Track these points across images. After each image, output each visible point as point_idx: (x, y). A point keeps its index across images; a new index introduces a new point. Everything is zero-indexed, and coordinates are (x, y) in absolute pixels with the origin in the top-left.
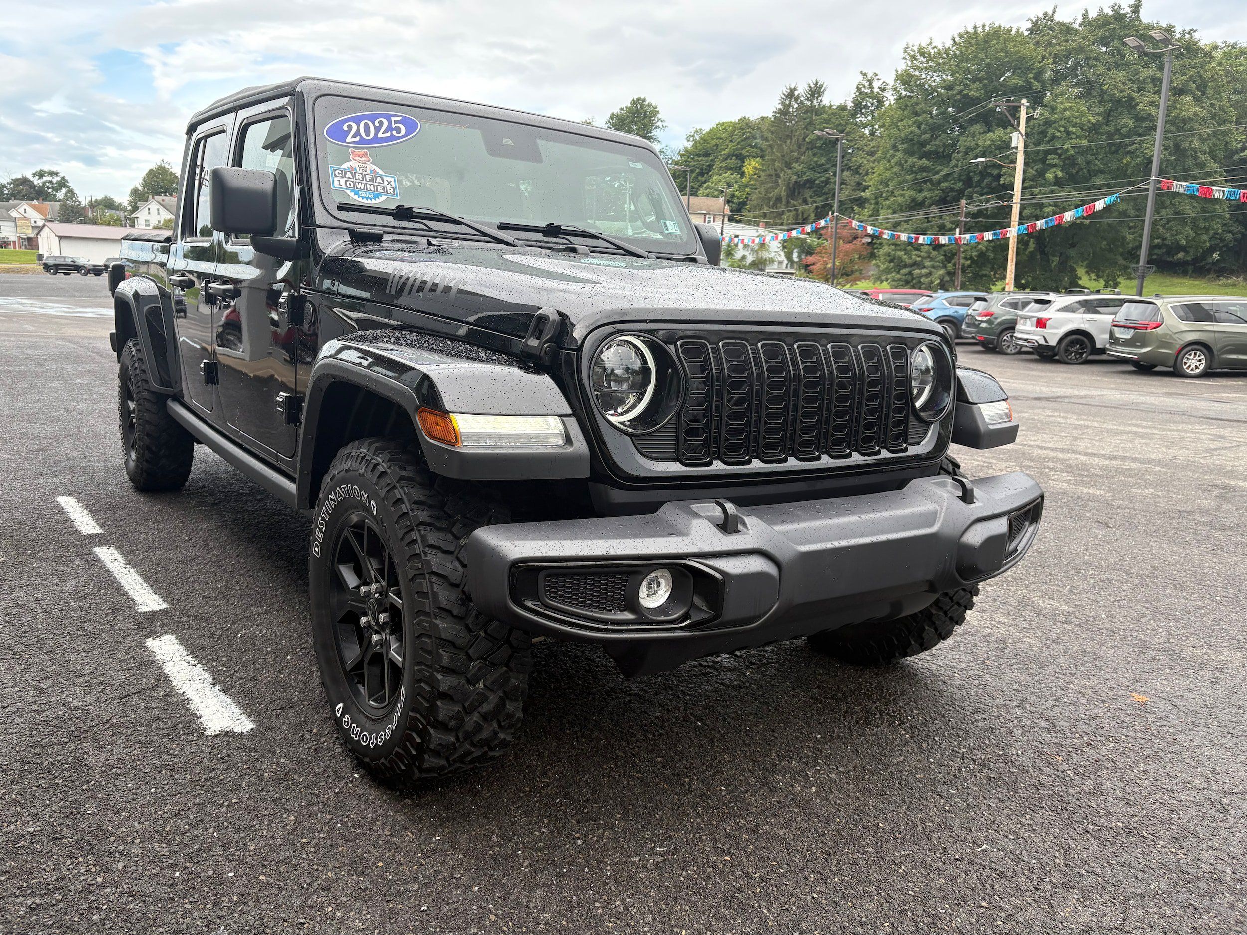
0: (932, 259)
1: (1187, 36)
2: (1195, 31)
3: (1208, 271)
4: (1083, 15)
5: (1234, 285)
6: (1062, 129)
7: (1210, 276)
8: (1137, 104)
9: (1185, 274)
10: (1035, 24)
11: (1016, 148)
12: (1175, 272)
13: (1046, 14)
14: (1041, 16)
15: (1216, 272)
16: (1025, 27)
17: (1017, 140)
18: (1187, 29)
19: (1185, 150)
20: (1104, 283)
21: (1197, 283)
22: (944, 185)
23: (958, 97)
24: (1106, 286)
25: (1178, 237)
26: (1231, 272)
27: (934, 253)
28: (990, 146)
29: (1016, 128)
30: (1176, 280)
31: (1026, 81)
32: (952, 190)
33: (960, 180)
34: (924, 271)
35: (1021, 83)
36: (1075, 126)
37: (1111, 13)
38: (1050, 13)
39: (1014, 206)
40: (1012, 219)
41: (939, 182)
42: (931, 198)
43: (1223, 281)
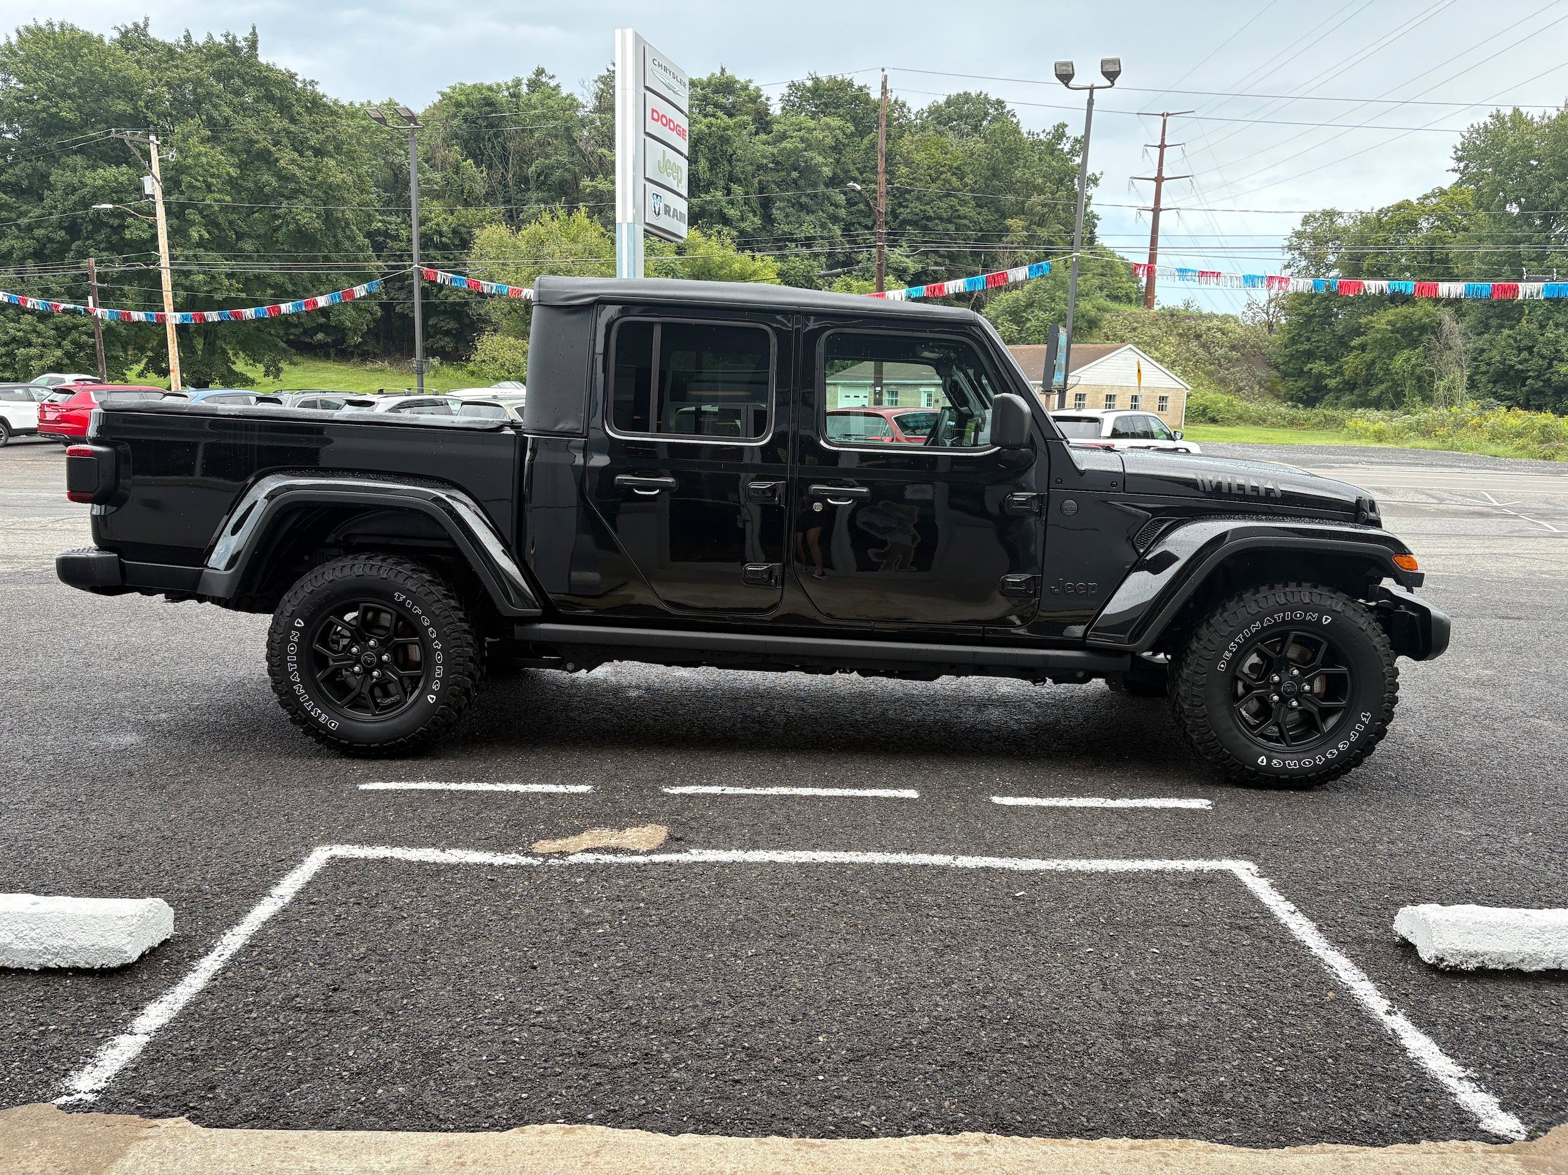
0: (39, 335)
1: (309, 87)
2: (317, 83)
3: (352, 354)
4: (185, 37)
5: (382, 371)
6: (201, 179)
7: (355, 360)
8: (277, 160)
9: (327, 357)
10: (125, 35)
11: (153, 196)
12: (316, 355)
13: (136, 26)
14: (130, 26)
15: (360, 355)
16: (110, 36)
17: (152, 186)
18: (308, 79)
19: (337, 219)
20: (263, 369)
21: (343, 367)
22: (39, 232)
23: (45, 115)
24: (267, 374)
25: (342, 318)
26: (375, 357)
27: (41, 327)
28: (103, 187)
29: (148, 171)
30: (321, 365)
31: (135, 108)
32: (51, 240)
33: (62, 228)
34: (33, 351)
35: (130, 110)
36: (213, 176)
37: (222, 40)
38: (142, 26)
39: (164, 271)
40: (164, 288)
41: (30, 228)
42: (22, 249)
43: (370, 366)
